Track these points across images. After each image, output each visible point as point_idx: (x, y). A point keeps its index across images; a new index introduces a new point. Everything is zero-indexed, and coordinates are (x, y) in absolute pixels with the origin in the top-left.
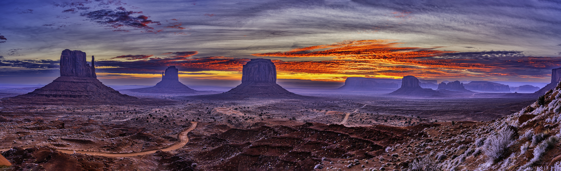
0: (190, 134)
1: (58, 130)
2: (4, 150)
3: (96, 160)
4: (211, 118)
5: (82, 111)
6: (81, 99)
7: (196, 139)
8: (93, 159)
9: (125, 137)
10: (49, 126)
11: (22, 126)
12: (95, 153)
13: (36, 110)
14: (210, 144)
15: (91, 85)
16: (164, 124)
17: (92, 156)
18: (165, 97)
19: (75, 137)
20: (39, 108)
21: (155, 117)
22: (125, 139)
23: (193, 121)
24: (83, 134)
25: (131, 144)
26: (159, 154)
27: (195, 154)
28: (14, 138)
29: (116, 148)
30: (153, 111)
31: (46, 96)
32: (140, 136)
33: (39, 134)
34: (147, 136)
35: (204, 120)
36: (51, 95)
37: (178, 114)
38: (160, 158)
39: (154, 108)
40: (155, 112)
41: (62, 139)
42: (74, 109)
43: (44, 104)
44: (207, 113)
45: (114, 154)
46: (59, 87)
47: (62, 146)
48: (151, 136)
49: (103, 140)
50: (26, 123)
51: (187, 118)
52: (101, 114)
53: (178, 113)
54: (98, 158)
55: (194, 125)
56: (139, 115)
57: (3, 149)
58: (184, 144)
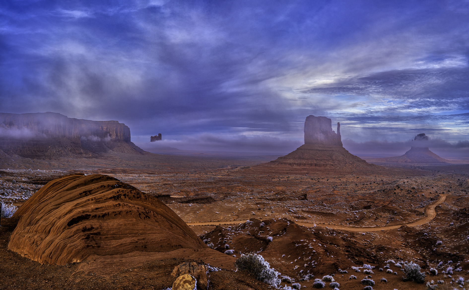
0: (437, 209)
1: (300, 202)
2: (241, 222)
3: (337, 234)
4: (462, 190)
5: (327, 181)
6: (327, 168)
7: (443, 214)
8: (333, 233)
9: (369, 210)
10: (291, 197)
11: (262, 197)
12: (337, 227)
13: (279, 179)
14: (457, 219)
15: (337, 153)
16: (412, 196)
17: (333, 230)
18: (414, 167)
19: (317, 209)
20: (282, 178)
21: (402, 188)
22: (369, 212)
23: (443, 193)
24: (326, 206)
25: (375, 217)
26: (404, 229)
27: (441, 230)
28: (253, 209)
29: (359, 221)
30: (401, 182)
31: (289, 164)
32: (385, 209)
33: (279, 205)
34: (392, 209)
35: (455, 193)
36: (295, 163)
37: (427, 186)
38: (404, 233)
39: (402, 179)
40: (403, 183)
41: (303, 211)
42: (319, 179)
43: (287, 173)
44: (458, 184)
45: (356, 229)
46: (303, 155)
47: (303, 218)
48: (397, 209)
49: (346, 213)
50: (266, 194)
51: (436, 190)
52: (346, 185)
53: (427, 184)
54: (339, 233)
55: (443, 198)
56: (386, 186)
57: (241, 220)
58: (432, 218)
